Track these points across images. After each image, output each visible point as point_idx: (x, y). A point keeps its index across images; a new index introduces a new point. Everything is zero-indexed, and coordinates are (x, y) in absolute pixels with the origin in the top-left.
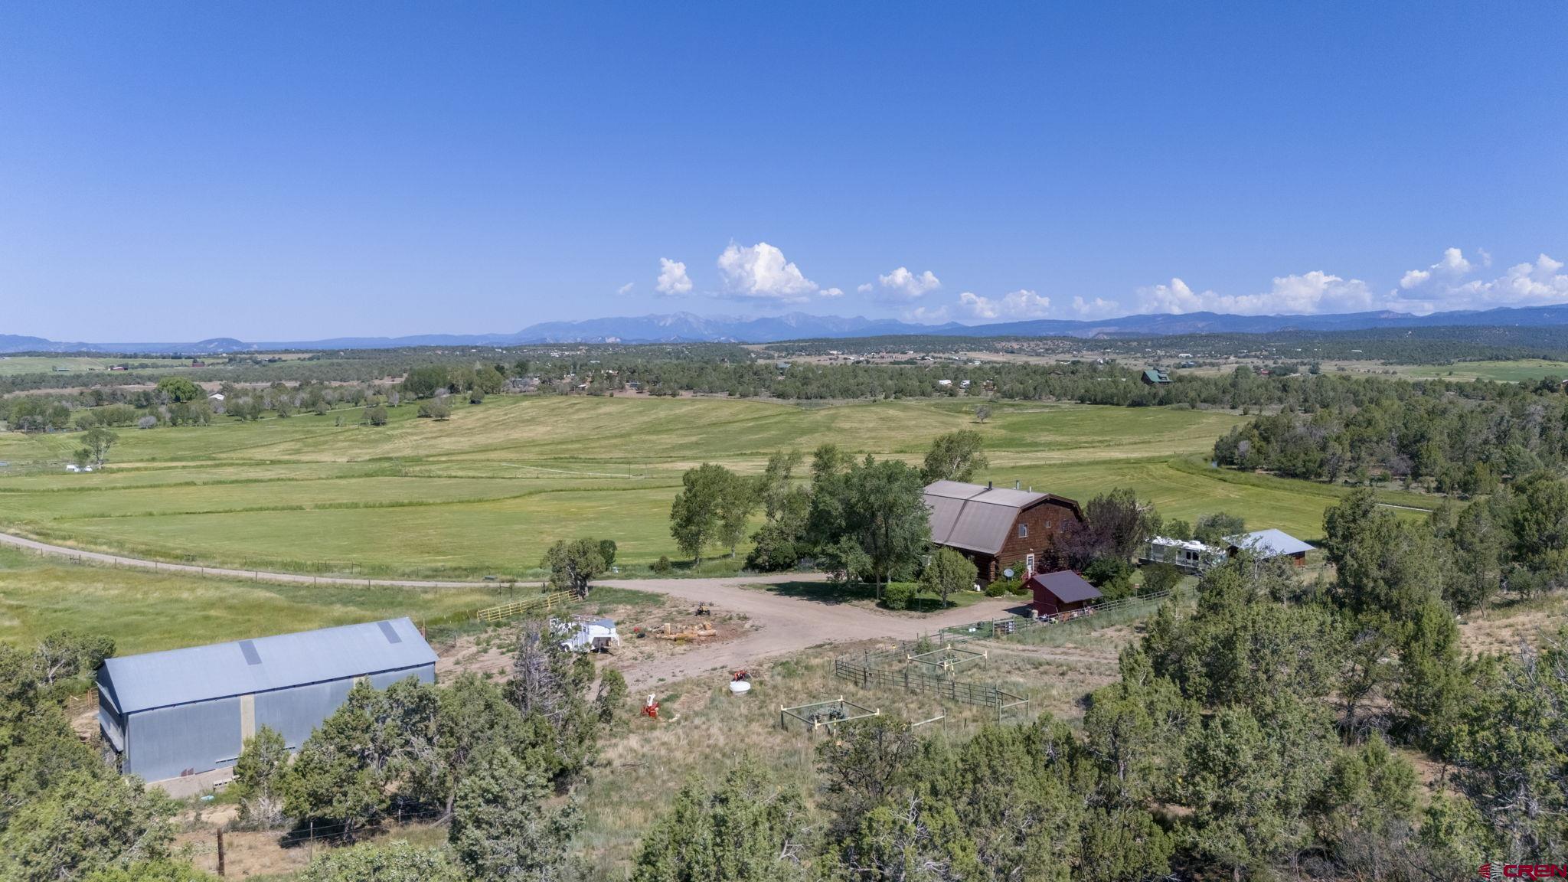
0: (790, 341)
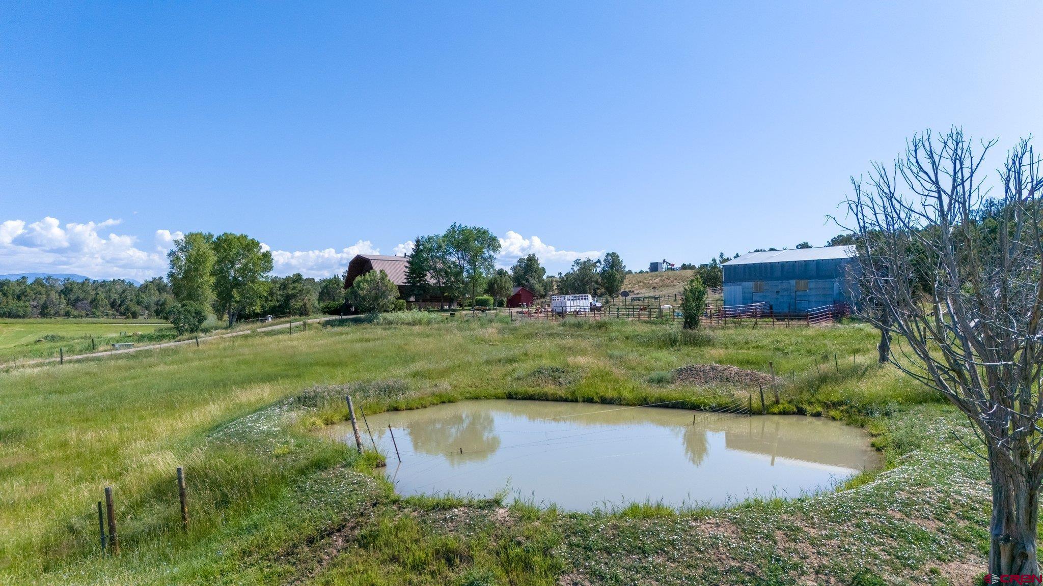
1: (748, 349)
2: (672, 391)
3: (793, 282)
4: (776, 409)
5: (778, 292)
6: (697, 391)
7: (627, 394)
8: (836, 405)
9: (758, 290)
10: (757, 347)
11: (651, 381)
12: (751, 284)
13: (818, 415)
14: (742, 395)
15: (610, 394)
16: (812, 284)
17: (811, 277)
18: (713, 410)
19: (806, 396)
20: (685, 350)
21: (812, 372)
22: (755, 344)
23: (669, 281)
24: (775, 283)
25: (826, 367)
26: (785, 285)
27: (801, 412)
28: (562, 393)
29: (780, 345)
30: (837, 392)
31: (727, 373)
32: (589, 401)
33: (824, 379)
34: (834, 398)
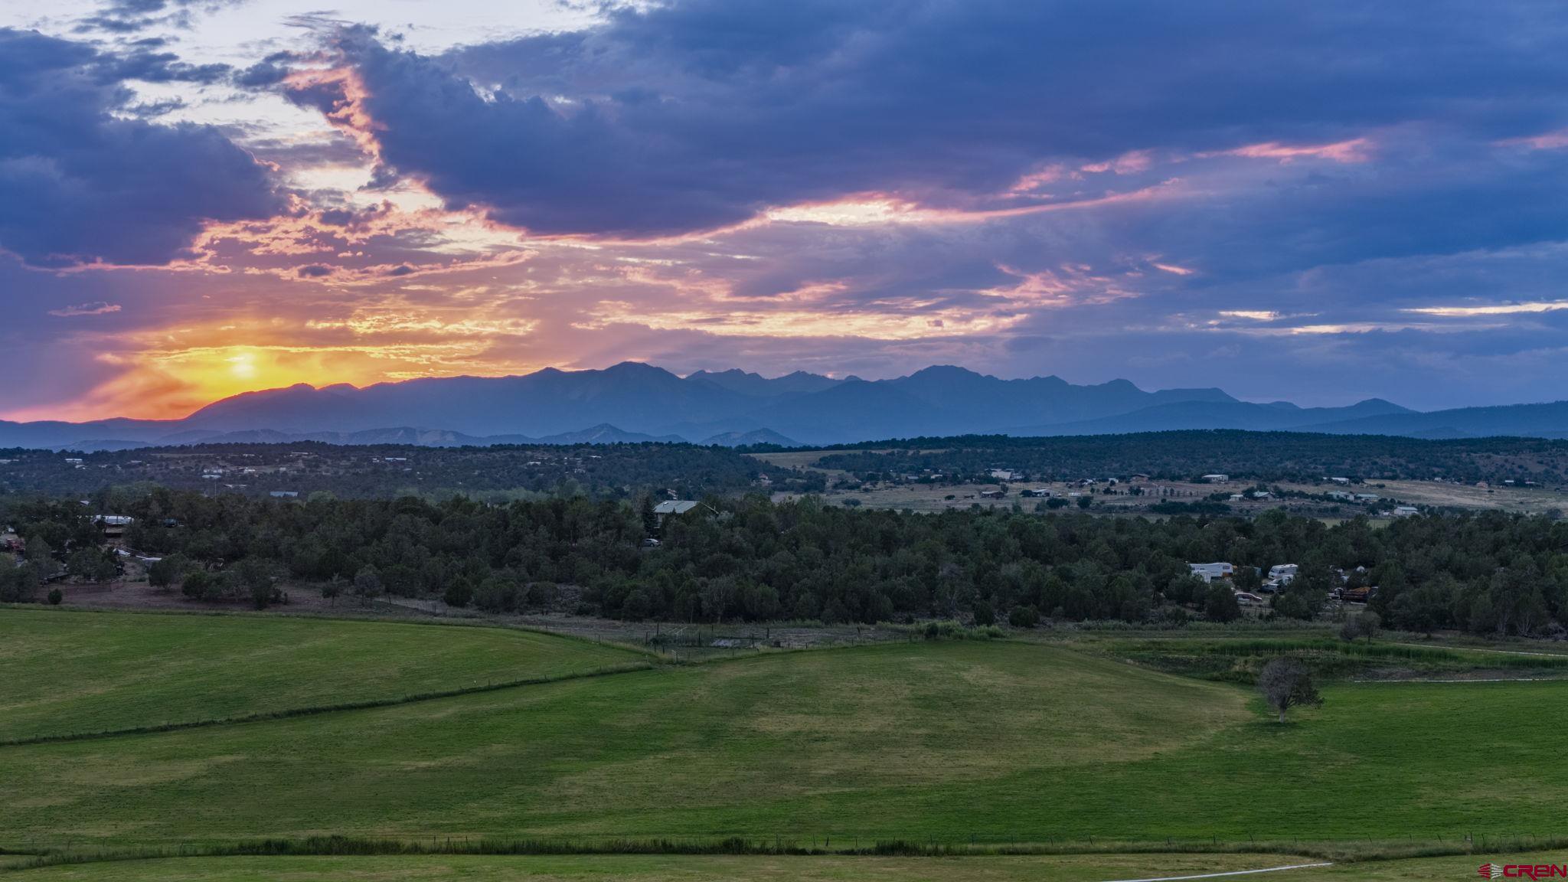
0: (893, 443)
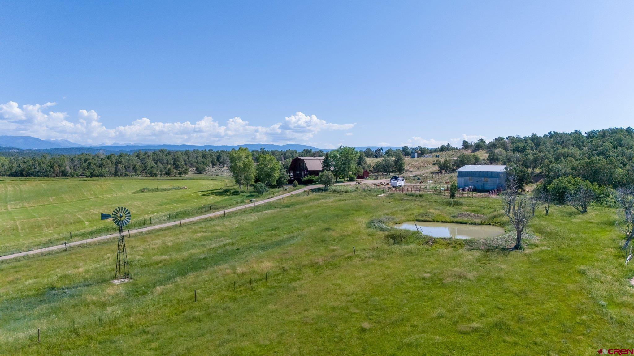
1: (473, 206)
2: (458, 219)
3: (483, 178)
4: (484, 224)
5: (477, 182)
6: (465, 219)
7: (448, 220)
8: (498, 223)
9: (470, 180)
10: (476, 206)
11: (452, 217)
12: (468, 178)
13: (494, 225)
14: (477, 221)
15: (443, 220)
16: (489, 179)
17: (489, 177)
18: (470, 224)
19: (491, 221)
20: (455, 206)
21: (492, 215)
22: (475, 205)
23: (423, 164)
24: (477, 178)
25: (495, 213)
26: (480, 179)
27: (490, 224)
28: (431, 220)
29: (482, 205)
30: (498, 220)
31: (471, 215)
32: (438, 222)
33: (495, 217)
34: (497, 221)
